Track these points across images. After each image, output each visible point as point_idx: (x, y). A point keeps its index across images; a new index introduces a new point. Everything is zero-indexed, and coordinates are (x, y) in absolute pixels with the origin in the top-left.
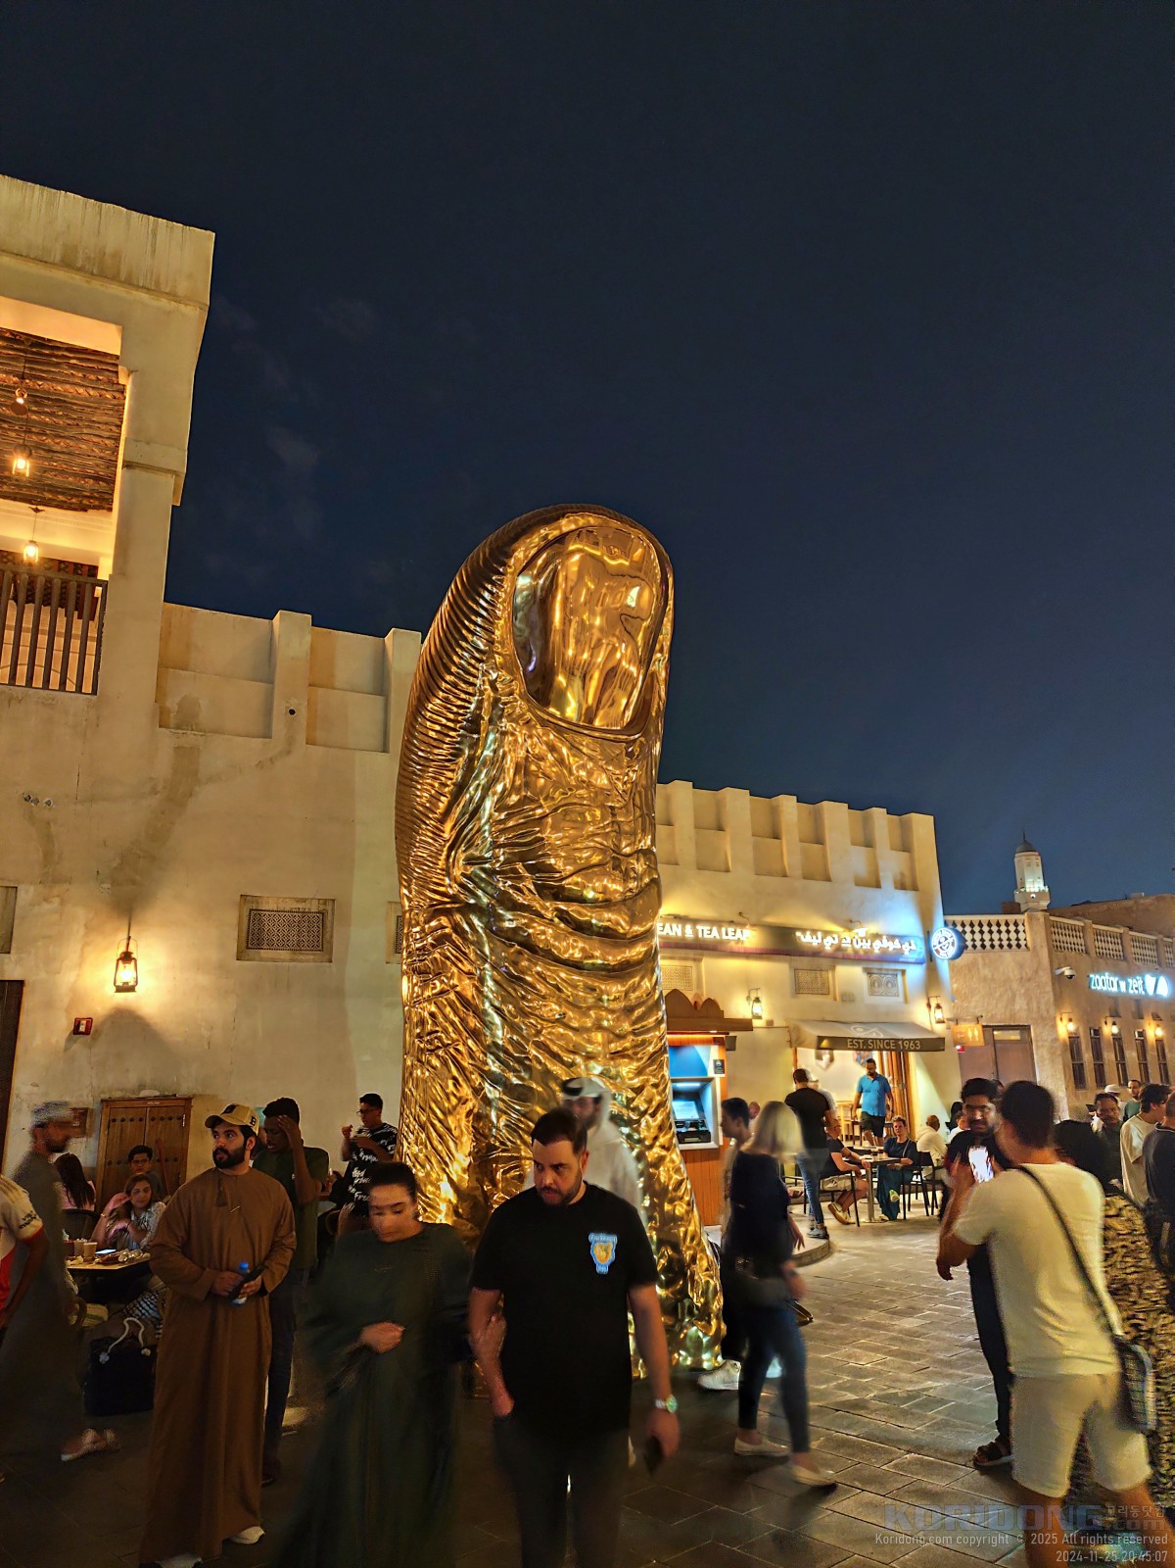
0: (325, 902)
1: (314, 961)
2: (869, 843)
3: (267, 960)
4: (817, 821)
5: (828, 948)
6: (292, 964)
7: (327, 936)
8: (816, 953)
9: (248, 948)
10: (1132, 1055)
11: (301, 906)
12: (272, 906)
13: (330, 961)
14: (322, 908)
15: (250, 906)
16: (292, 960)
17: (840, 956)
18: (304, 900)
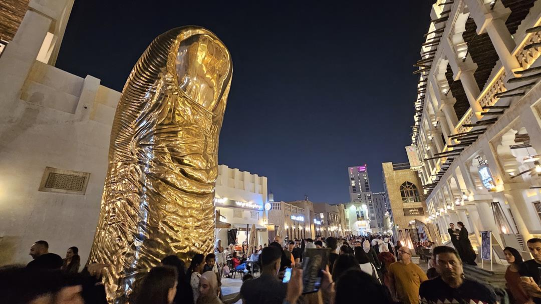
0: (86, 173)
1: (77, 194)
2: (254, 182)
3: (54, 192)
4: (243, 176)
5: (243, 206)
6: (67, 194)
7: (85, 186)
8: (240, 207)
9: (45, 187)
10: (297, 233)
11: (75, 174)
12: (61, 172)
13: (84, 195)
14: (84, 175)
15: (51, 171)
16: (66, 193)
17: (245, 208)
18: (77, 172)
